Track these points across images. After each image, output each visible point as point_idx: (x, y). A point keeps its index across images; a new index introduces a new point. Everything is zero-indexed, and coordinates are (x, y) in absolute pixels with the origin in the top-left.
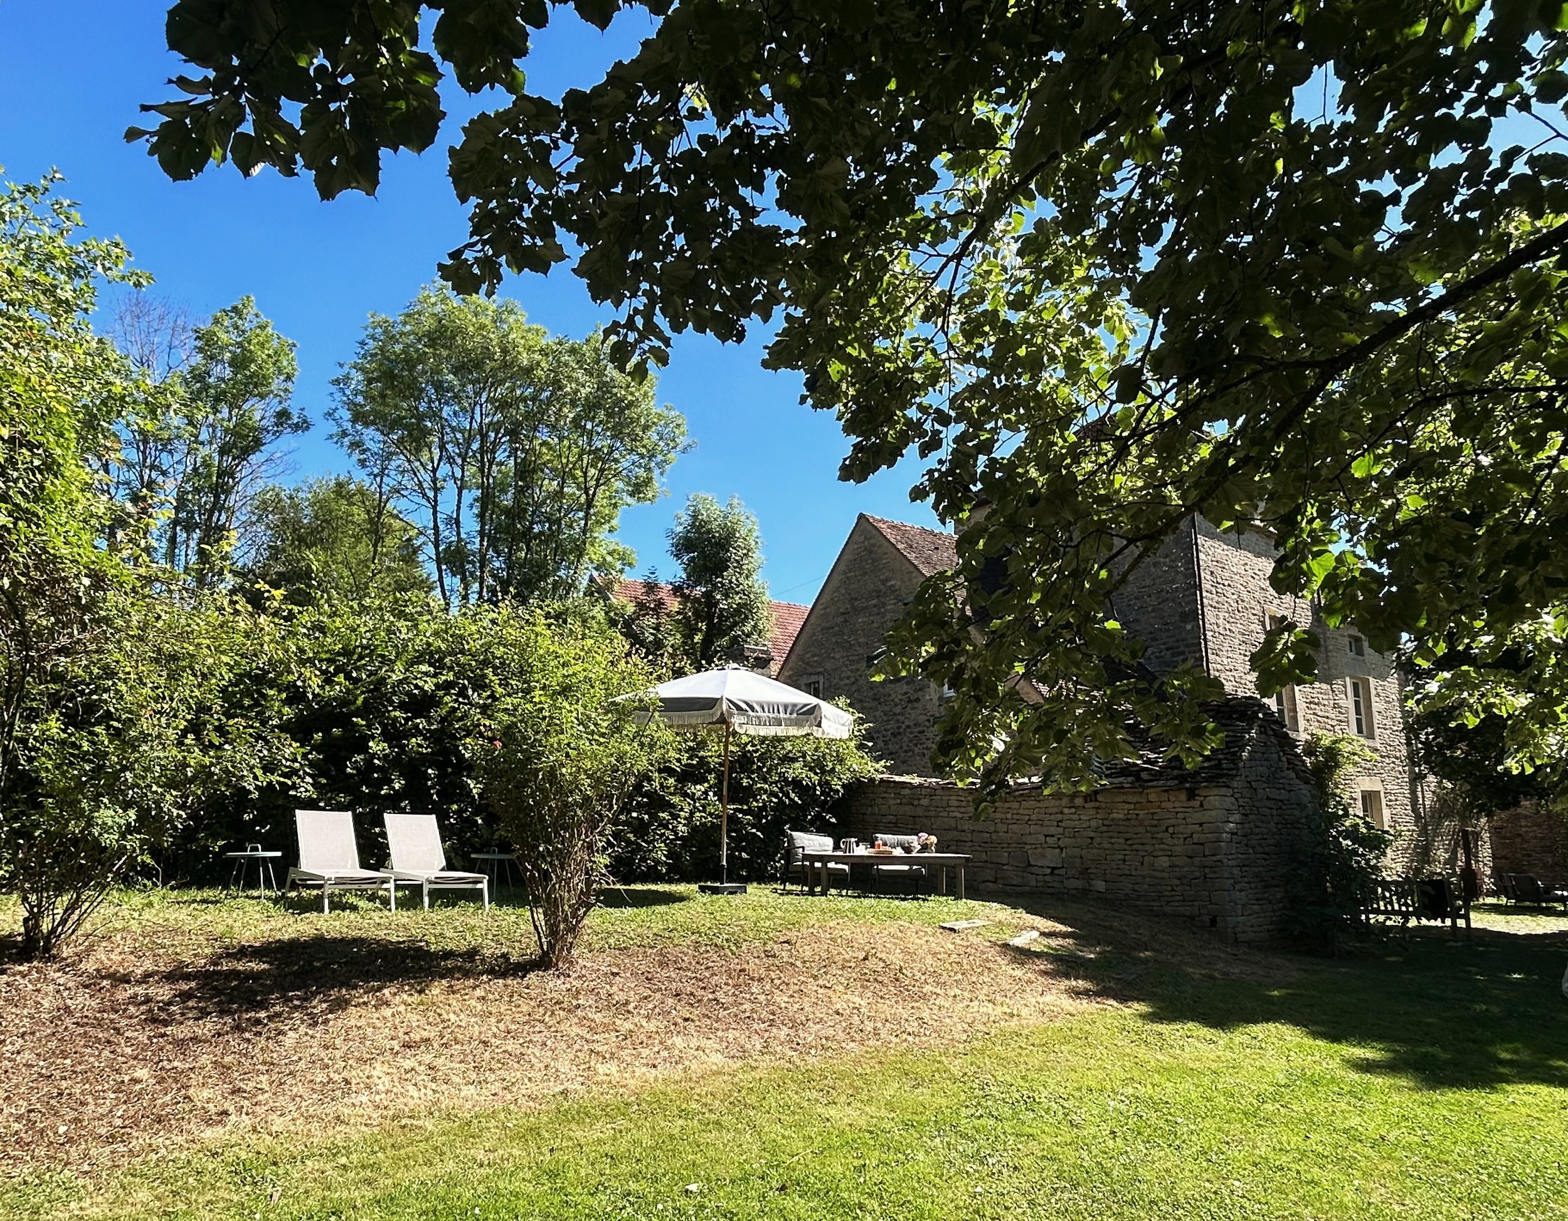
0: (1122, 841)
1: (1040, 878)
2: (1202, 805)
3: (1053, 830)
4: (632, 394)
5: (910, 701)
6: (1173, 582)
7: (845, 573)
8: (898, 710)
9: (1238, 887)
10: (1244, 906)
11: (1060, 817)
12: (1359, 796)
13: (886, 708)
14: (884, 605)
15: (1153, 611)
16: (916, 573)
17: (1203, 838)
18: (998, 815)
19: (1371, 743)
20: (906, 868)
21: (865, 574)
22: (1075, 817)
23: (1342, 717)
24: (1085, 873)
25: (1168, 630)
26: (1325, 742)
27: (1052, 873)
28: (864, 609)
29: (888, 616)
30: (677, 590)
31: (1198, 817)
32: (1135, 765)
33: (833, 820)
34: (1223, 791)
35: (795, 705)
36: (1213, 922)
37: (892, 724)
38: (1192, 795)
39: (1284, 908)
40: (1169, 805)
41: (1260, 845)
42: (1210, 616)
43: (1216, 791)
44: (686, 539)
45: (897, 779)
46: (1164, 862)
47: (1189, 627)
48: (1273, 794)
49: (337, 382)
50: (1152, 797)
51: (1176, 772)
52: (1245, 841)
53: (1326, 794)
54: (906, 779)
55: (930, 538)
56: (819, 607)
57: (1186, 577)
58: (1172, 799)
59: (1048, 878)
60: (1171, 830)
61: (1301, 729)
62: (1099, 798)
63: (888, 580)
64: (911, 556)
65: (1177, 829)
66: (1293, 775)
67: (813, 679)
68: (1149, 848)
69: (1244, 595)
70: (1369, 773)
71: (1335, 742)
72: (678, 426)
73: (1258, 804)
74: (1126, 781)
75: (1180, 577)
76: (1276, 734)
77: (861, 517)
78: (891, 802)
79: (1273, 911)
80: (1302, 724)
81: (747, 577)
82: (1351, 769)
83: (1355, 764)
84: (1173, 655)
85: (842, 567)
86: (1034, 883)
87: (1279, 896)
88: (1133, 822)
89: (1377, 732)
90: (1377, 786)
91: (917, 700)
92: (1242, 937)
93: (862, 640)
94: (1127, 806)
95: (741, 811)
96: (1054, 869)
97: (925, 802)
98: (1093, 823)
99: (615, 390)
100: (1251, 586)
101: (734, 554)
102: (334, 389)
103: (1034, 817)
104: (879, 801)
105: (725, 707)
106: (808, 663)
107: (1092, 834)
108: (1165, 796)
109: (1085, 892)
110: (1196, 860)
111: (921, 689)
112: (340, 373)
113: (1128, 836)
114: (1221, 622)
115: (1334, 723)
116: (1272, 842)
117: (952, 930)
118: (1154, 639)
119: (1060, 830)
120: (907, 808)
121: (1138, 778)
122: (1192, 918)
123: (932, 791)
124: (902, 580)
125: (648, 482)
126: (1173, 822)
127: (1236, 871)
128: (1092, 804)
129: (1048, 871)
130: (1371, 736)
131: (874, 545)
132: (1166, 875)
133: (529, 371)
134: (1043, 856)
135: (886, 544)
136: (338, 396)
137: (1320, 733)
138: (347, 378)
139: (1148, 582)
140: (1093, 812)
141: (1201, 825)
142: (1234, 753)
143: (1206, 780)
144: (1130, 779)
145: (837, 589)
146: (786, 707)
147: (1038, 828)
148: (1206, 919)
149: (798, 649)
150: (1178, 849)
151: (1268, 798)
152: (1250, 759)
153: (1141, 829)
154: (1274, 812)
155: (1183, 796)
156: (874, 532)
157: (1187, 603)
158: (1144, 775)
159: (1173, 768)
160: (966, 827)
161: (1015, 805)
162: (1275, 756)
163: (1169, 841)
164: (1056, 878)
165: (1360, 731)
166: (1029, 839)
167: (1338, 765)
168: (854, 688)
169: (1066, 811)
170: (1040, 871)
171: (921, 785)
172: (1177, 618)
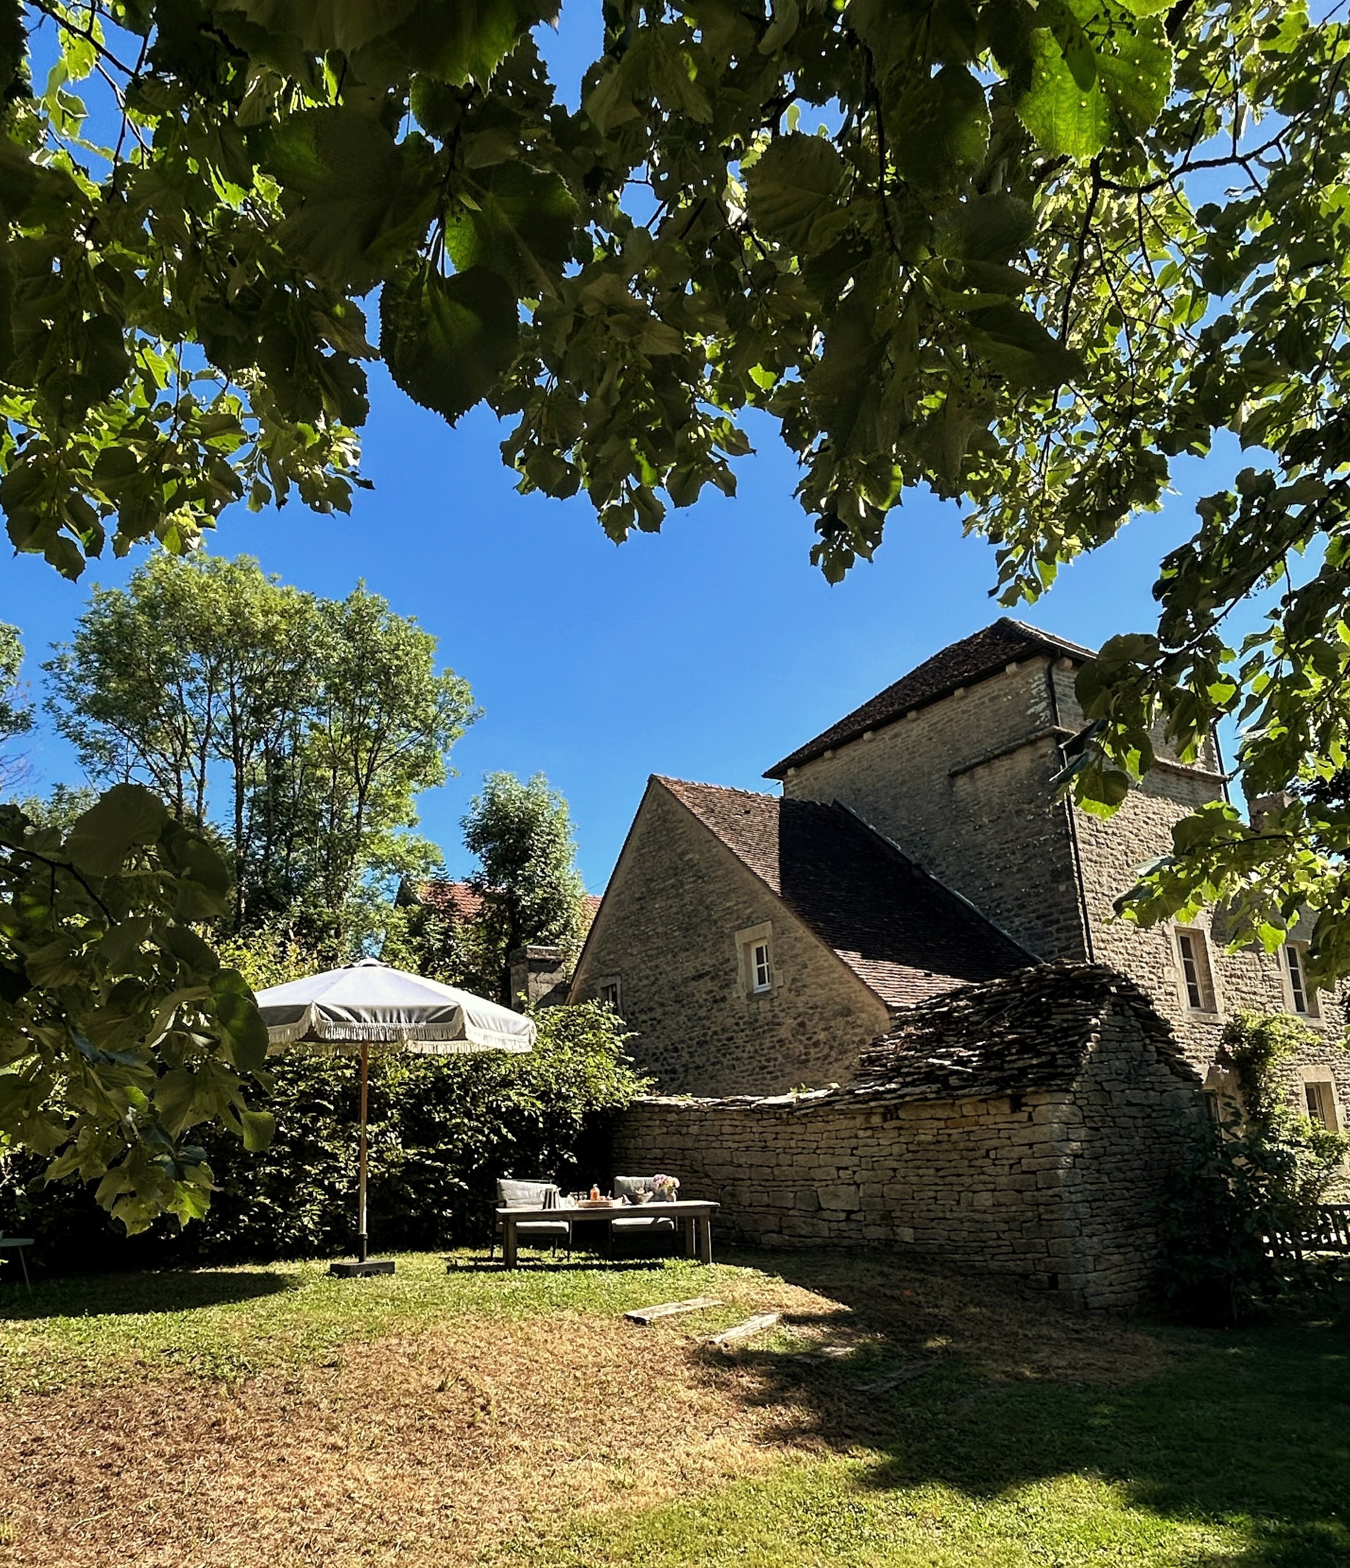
0: (931, 1171)
1: (834, 1226)
2: (1030, 1118)
3: (847, 1161)
4: (398, 658)
5: (715, 1001)
6: (1040, 833)
7: (638, 850)
8: (702, 1013)
9: (1086, 1231)
10: (1097, 1258)
11: (854, 1142)
12: (1302, 1090)
13: (690, 1012)
14: (682, 884)
15: (1019, 871)
16: (715, 842)
17: (1034, 1164)
18: (781, 1143)
19: (1315, 1023)
20: (649, 1220)
21: (660, 848)
22: (873, 1142)
23: (1275, 993)
24: (887, 1218)
25: (1038, 894)
26: (1253, 1025)
27: (848, 1219)
28: (660, 891)
29: (687, 898)
30: (476, 888)
31: (1026, 1135)
32: (942, 1067)
33: (574, 1160)
34: (1059, 1097)
35: (423, 1009)
36: (1053, 1281)
37: (698, 1032)
38: (1017, 1105)
39: (1160, 1255)
40: (989, 1120)
41: (1120, 1170)
42: (1089, 873)
43: (1048, 1098)
44: (485, 828)
45: (664, 1100)
46: (985, 1199)
47: (1062, 888)
48: (1138, 1096)
49: (48, 666)
50: (968, 1110)
51: (994, 1074)
52: (1095, 1165)
53: (1257, 1089)
54: (674, 1100)
55: (739, 800)
56: (612, 893)
57: (1056, 825)
58: (992, 1111)
59: (843, 1226)
60: (992, 1154)
61: (1220, 1009)
62: (902, 1114)
63: (685, 853)
64: (710, 823)
65: (1003, 1153)
66: (1166, 1070)
67: (610, 981)
68: (967, 1180)
69: (1135, 844)
70: (1314, 1059)
71: (1265, 1024)
72: (460, 693)
73: (1114, 1112)
74: (929, 1090)
75: (1049, 826)
76: (1138, 1014)
77: (652, 779)
78: (657, 1131)
79: (1143, 1261)
80: (1220, 1003)
81: (556, 867)
82: (1290, 1057)
83: (1294, 1050)
84: (1046, 925)
85: (635, 843)
86: (826, 1233)
87: (1151, 1239)
88: (945, 1146)
89: (1322, 1008)
90: (1326, 1077)
91: (724, 999)
92: (1095, 1302)
93: (660, 930)
94: (936, 1124)
95: (428, 1156)
96: (850, 1213)
97: (694, 1129)
98: (896, 1149)
99: (378, 655)
100: (1144, 834)
101: (537, 841)
102: (46, 675)
103: (823, 1144)
104: (644, 1131)
105: (313, 1018)
106: (604, 963)
107: (895, 1165)
108: (982, 1109)
109: (889, 1243)
110: (1027, 1195)
111: (727, 986)
112: (52, 656)
113: (936, 1164)
114: (1104, 880)
115: (1264, 1000)
116: (1137, 1164)
117: (639, 1321)
118: (1022, 907)
119: (855, 1160)
120: (674, 1138)
121: (947, 1086)
122: (1025, 1276)
123: (701, 1115)
124: (701, 852)
125: (426, 760)
126: (995, 1143)
127: (1083, 1209)
128: (894, 1123)
129: (843, 1216)
130: (1315, 1015)
131: (668, 812)
132: (989, 1218)
133: (268, 635)
134: (836, 1196)
135: (681, 810)
136: (53, 683)
137: (1244, 1013)
138: (62, 662)
139: (1011, 836)
140: (894, 1134)
141: (1031, 1145)
142: (1073, 1044)
143: (1035, 1083)
144: (935, 1087)
145: (631, 869)
146: (410, 1012)
147: (828, 1158)
148: (1044, 1277)
149: (593, 947)
150: (1003, 1180)
151: (1129, 1104)
152: (1099, 1051)
153: (955, 1155)
154: (1140, 1122)
155: (1006, 1108)
156: (668, 796)
157: (1059, 858)
158: (953, 1081)
159: (991, 1069)
160: (742, 1161)
161: (799, 1129)
162: (1137, 1045)
163: (990, 1170)
164: (853, 1225)
165: (1300, 1008)
166: (817, 1174)
167: (1269, 1053)
168: (654, 989)
169: (861, 1133)
170: (834, 1217)
171: (689, 1108)
172: (1048, 878)
